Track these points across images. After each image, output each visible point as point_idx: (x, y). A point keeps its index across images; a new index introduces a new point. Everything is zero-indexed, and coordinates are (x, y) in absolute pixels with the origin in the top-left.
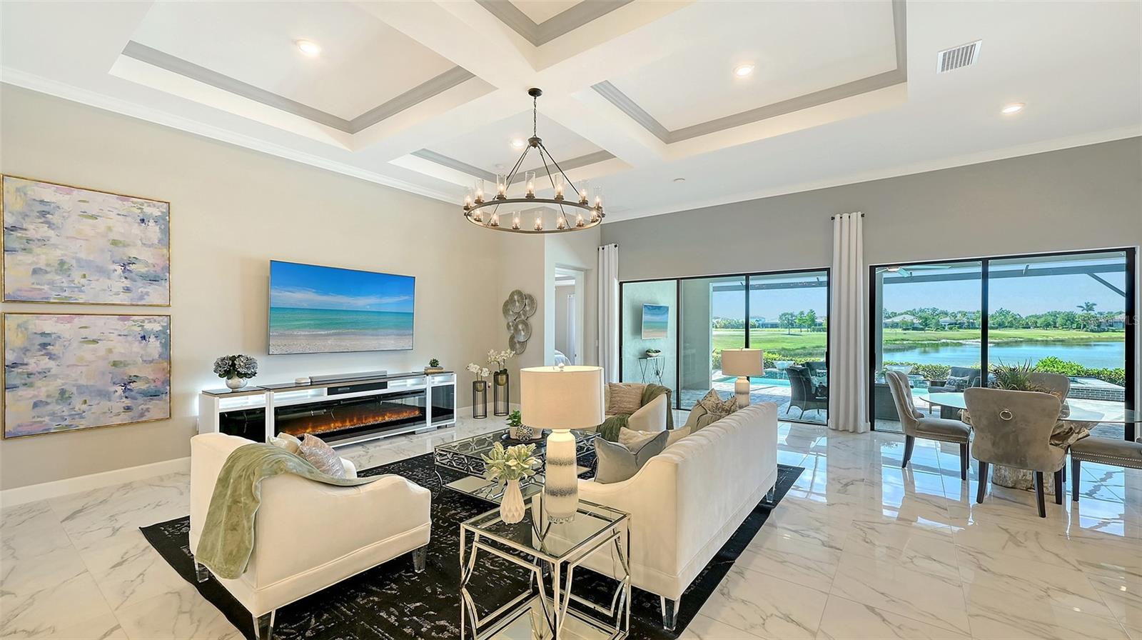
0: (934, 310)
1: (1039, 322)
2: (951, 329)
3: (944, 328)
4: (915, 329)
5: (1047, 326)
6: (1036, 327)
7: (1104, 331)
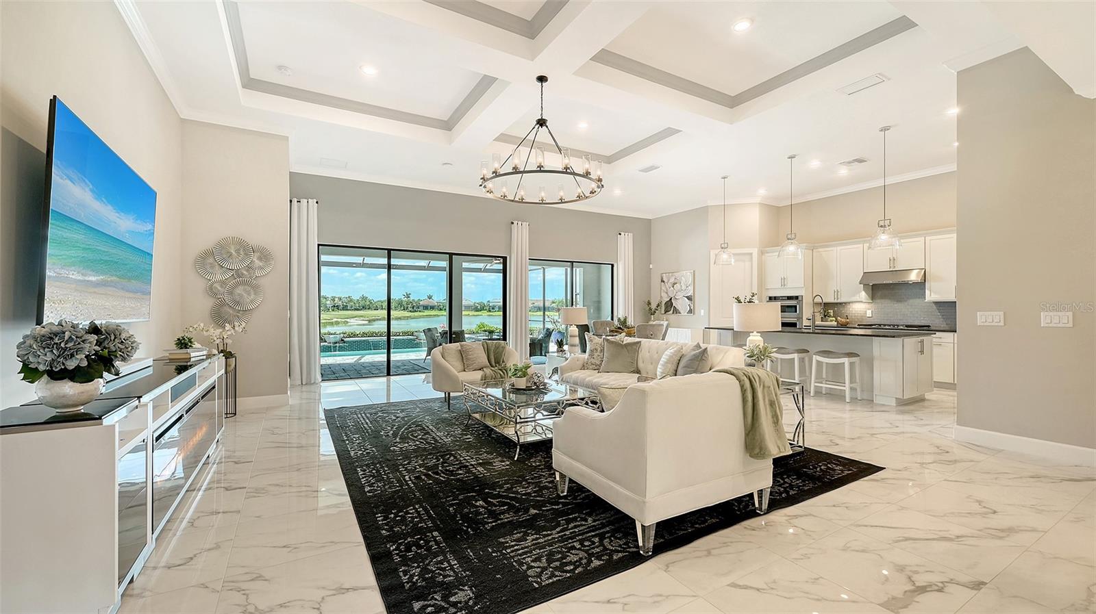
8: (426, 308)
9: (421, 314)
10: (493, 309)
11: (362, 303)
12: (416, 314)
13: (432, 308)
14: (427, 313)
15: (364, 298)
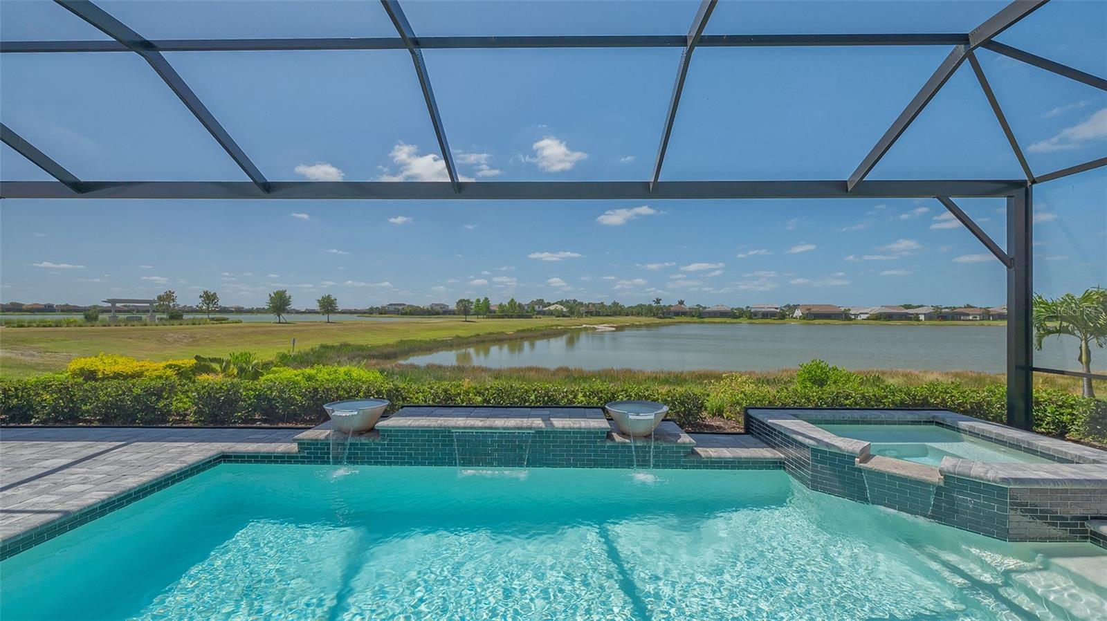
0: (575, 301)
1: (635, 311)
2: (586, 316)
3: (582, 315)
4: (564, 316)
5: (638, 314)
6: (633, 315)
7: (666, 318)
8: (677, 314)
9: (671, 320)
10: (755, 315)
11: (613, 309)
12: (667, 320)
13: (684, 314)
14: (677, 319)
15: (615, 304)
